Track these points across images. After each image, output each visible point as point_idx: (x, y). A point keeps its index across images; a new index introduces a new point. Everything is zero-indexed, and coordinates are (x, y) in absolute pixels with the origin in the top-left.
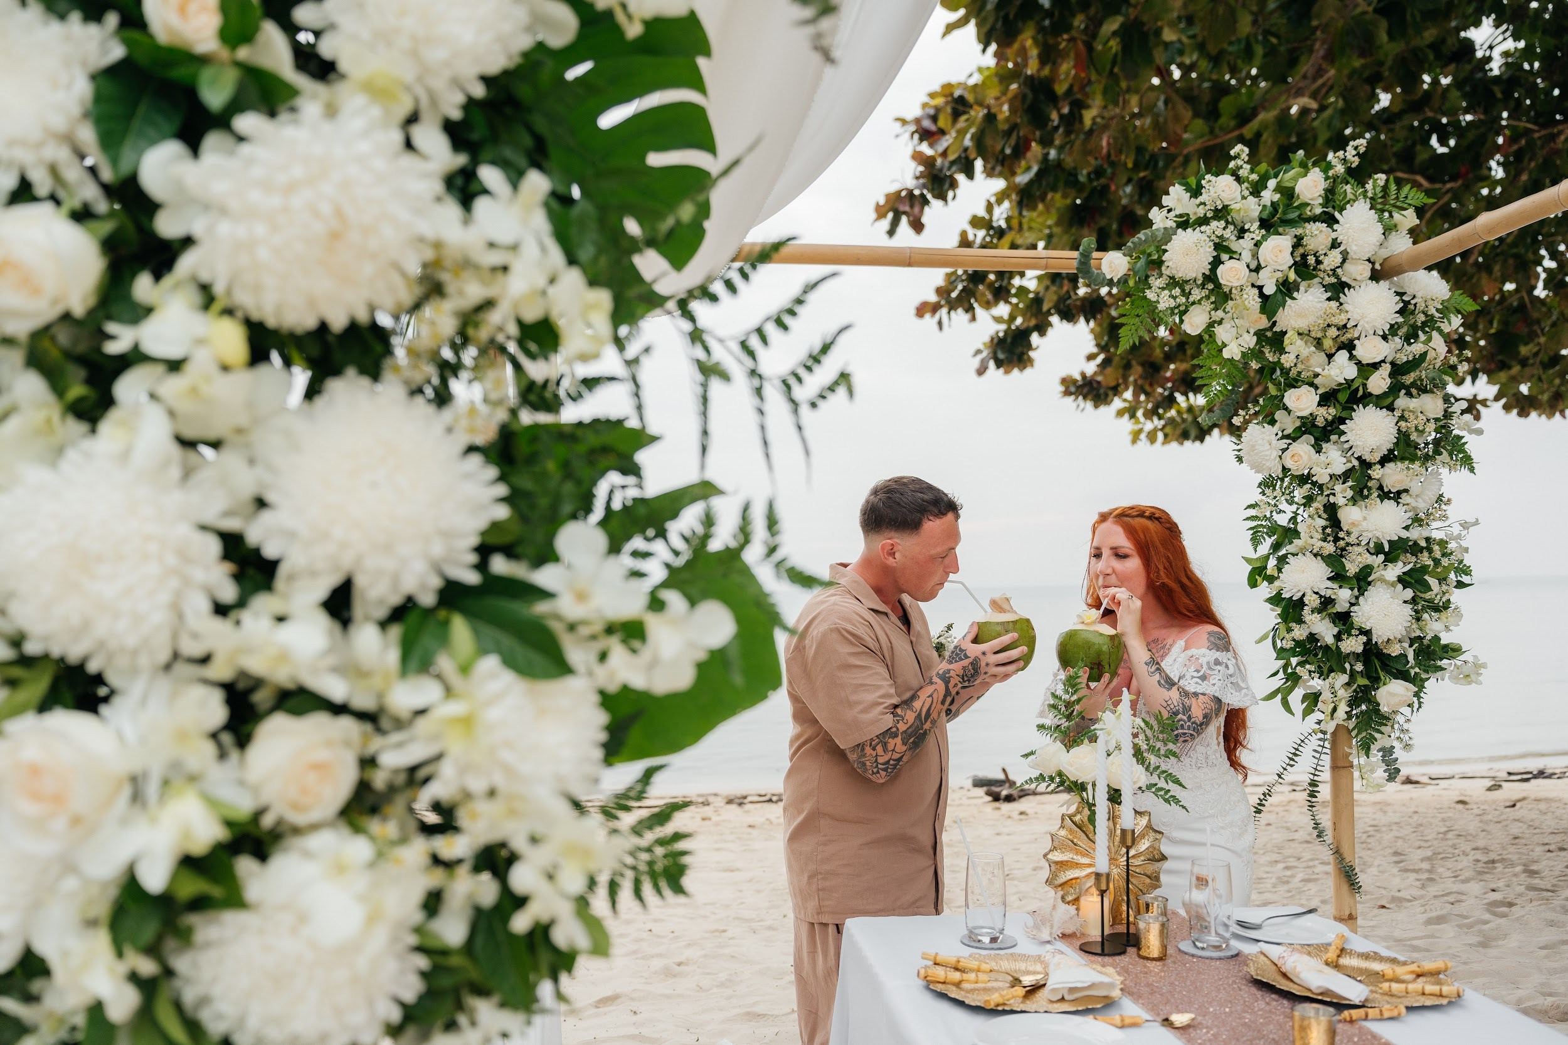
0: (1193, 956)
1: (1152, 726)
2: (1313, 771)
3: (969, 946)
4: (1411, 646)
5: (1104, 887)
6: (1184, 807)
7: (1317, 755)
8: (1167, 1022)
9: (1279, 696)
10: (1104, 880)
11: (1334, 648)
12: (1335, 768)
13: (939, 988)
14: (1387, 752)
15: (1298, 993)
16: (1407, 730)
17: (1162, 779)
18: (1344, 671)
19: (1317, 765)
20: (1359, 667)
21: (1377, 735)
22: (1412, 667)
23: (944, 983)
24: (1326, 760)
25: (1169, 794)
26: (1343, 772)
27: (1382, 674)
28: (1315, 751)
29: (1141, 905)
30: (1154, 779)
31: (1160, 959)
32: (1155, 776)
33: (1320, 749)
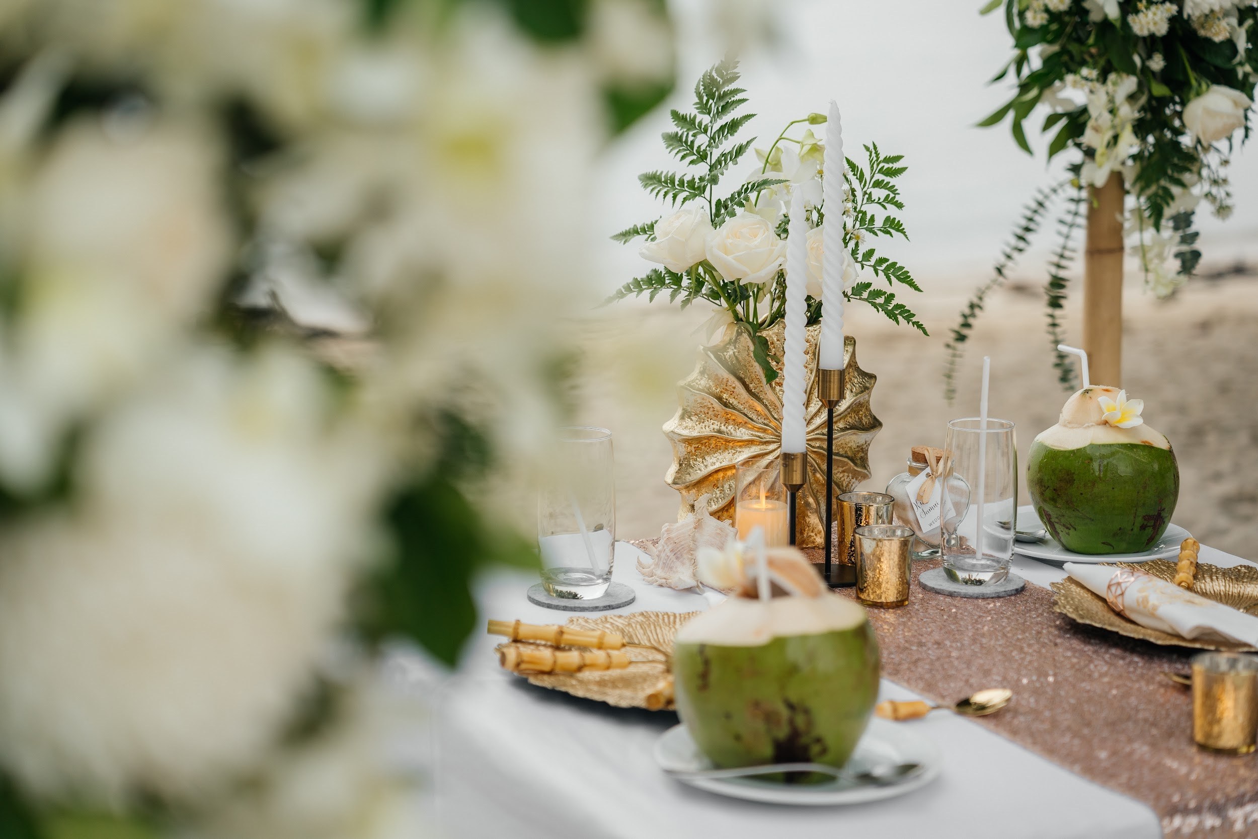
0: (951, 595)
1: (862, 174)
2: (1056, 259)
3: (549, 606)
4: (1241, 23)
5: (797, 479)
6: (920, 326)
7: (1064, 229)
8: (964, 705)
9: (1010, 116)
10: (797, 465)
11: (1118, 24)
12: (1094, 252)
13: (547, 682)
14: (1183, 221)
15: (1159, 642)
16: (1225, 181)
17: (881, 273)
18: (1130, 69)
19: (1064, 248)
20: (1157, 63)
21: (1175, 190)
22: (1241, 64)
23: (550, 673)
24: (1079, 238)
25: (894, 303)
26: (1108, 260)
27: (1192, 76)
28: (1062, 222)
29: (847, 511)
30: (866, 275)
31: (899, 604)
32: (869, 270)
33: (1069, 218)
